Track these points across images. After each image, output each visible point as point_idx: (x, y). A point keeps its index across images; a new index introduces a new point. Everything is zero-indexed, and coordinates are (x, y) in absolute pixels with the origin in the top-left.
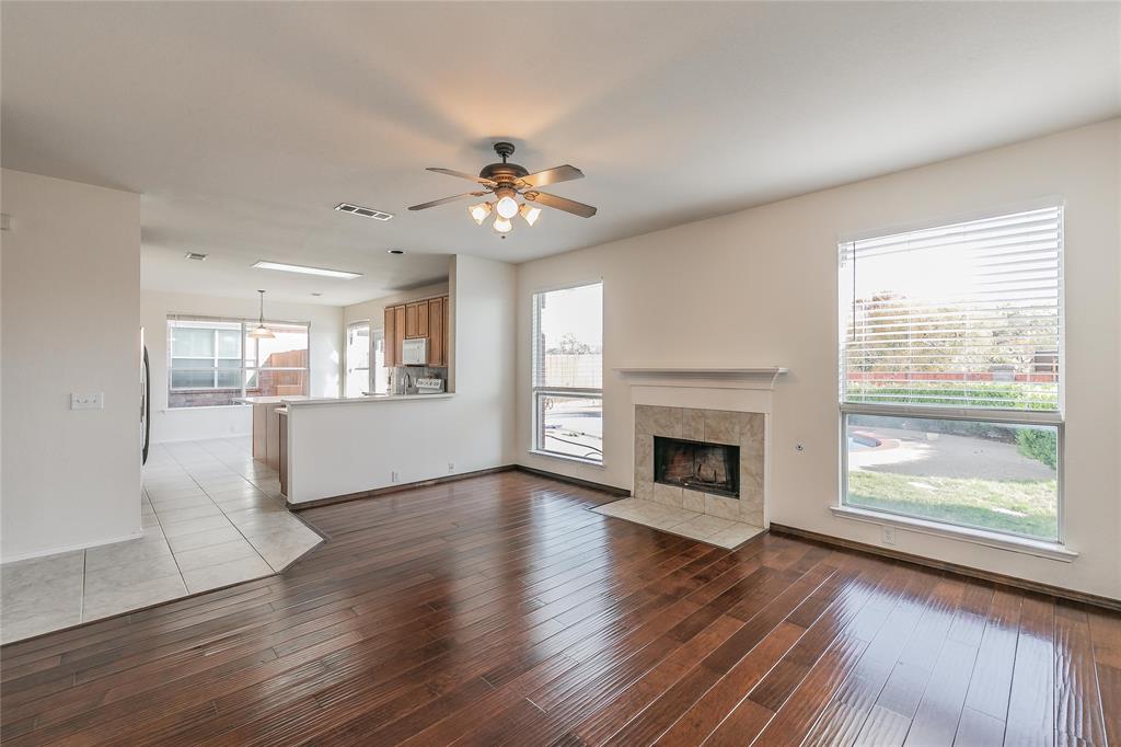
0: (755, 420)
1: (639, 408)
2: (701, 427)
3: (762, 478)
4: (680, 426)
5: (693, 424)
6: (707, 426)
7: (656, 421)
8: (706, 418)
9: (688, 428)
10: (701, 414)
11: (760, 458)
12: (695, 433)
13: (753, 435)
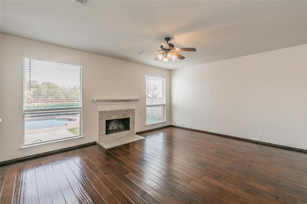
0: (133, 111)
1: (100, 112)
2: (121, 115)
3: (134, 123)
4: (115, 115)
5: (118, 114)
6: (122, 114)
7: (106, 116)
8: (122, 112)
9: (117, 115)
10: (120, 111)
11: (134, 119)
12: (119, 117)
13: (132, 114)
